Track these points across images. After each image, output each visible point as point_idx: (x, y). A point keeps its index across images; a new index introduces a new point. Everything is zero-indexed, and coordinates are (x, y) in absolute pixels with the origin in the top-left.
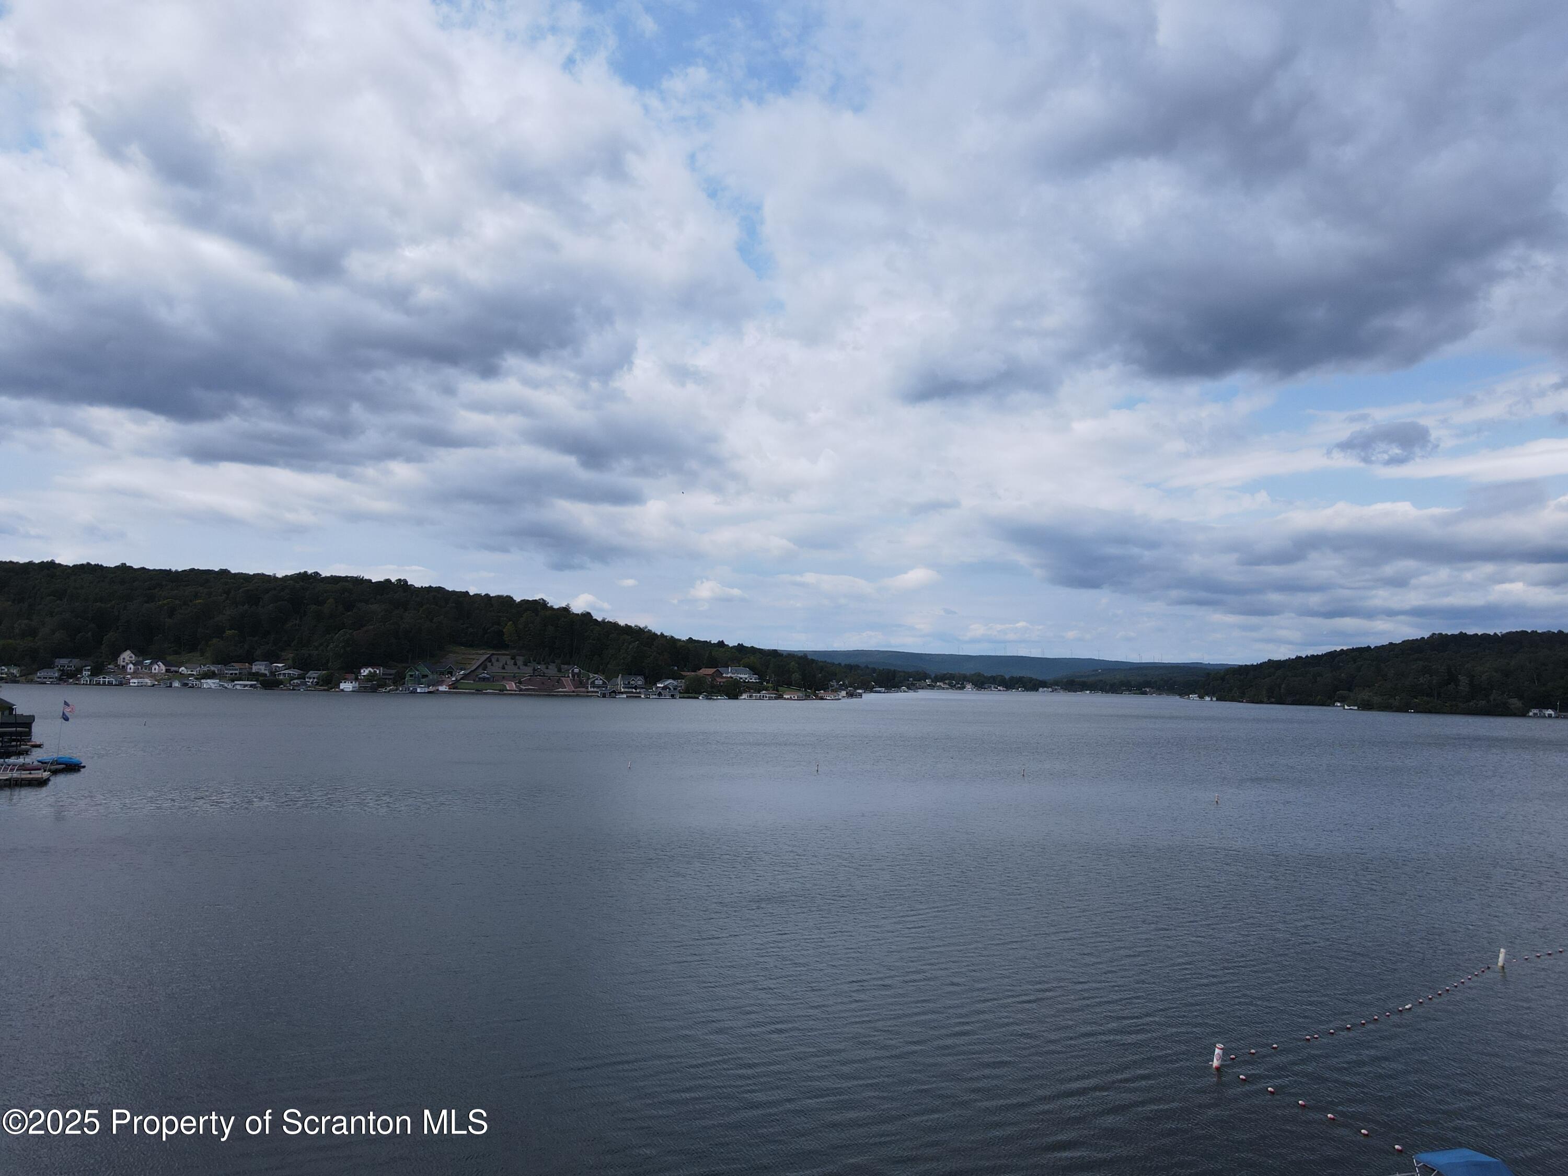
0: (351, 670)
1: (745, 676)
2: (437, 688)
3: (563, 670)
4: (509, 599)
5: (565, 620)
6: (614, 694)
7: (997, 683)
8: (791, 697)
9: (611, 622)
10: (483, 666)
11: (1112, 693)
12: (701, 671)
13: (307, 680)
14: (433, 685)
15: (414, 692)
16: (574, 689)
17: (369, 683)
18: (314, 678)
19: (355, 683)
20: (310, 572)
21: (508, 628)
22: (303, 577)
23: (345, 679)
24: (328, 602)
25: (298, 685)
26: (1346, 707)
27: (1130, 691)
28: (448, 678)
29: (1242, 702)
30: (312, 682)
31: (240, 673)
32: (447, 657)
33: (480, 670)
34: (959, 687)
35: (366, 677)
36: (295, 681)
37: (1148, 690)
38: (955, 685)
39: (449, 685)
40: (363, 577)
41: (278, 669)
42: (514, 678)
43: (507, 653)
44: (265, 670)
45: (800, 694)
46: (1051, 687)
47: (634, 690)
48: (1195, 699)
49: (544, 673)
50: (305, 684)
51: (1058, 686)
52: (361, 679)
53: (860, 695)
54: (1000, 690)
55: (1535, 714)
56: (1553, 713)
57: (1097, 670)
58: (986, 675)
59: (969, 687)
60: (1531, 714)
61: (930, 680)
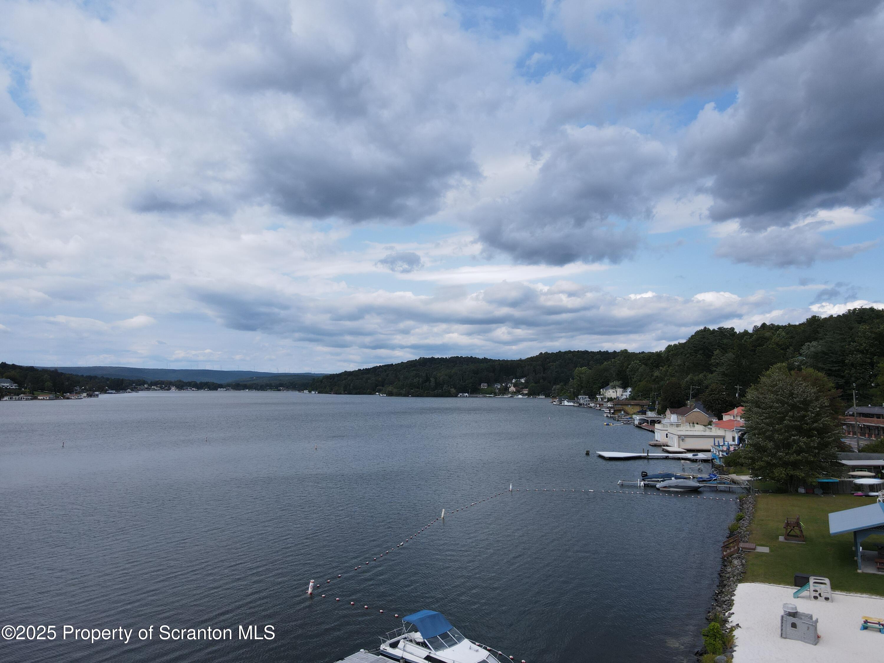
1: (7, 384)
8: (43, 398)
11: (261, 390)
26: (381, 395)
27: (271, 389)
29: (331, 394)
34: (167, 389)
37: (281, 388)
38: (164, 388)
45: (51, 396)
46: (225, 388)
48: (307, 393)
51: (229, 387)
53: (97, 395)
54: (193, 390)
55: (461, 396)
56: (468, 395)
57: (253, 378)
58: (184, 381)
59: (173, 388)
60: (459, 396)
61: (147, 385)
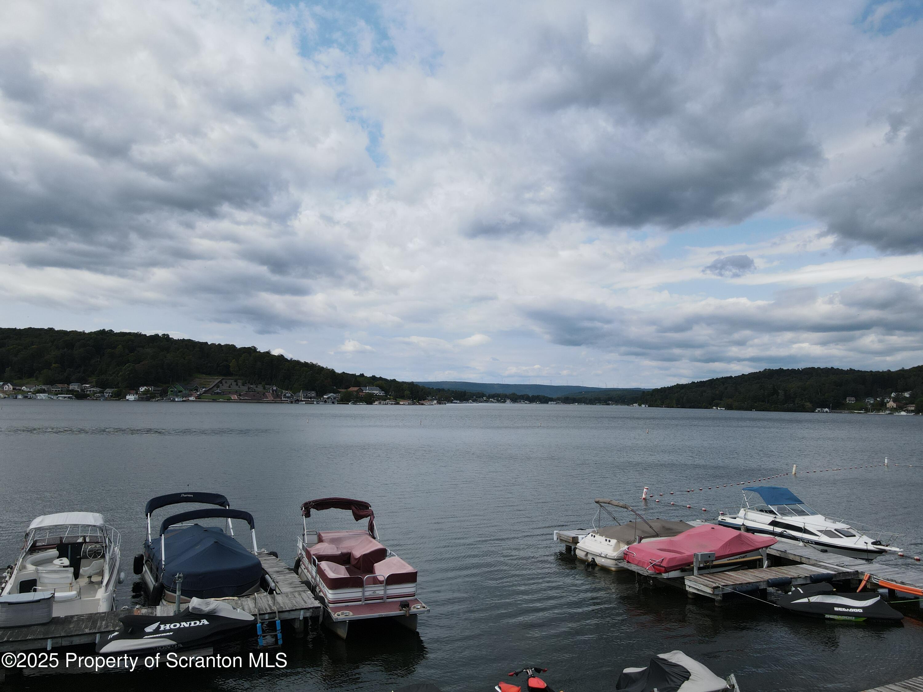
0: (133, 387)
1: (377, 392)
2: (188, 399)
3: (266, 389)
4: (233, 347)
5: (268, 358)
6: (297, 401)
7: (525, 399)
8: (404, 404)
9: (295, 360)
10: (217, 386)
11: (590, 404)
12: (350, 389)
13: (105, 394)
14: (186, 397)
15: (174, 401)
16: (273, 399)
17: (145, 396)
18: (109, 393)
19: (136, 395)
20: (107, 330)
21: (233, 364)
22: (102, 332)
23: (130, 393)
24: (118, 347)
25: (99, 397)
26: (719, 409)
27: (600, 403)
28: (195, 393)
29: (662, 407)
30: (108, 395)
31: (61, 390)
32: (194, 380)
33: (215, 388)
34: (503, 402)
35: (143, 392)
36: (98, 394)
37: (610, 403)
38: (500, 400)
39: (196, 397)
40: (141, 333)
41: (86, 388)
42: (236, 392)
43: (233, 378)
44: (78, 388)
45: (410, 402)
46: (555, 401)
47: (310, 400)
48: (636, 406)
49: (255, 390)
50: (104, 396)
51: (559, 400)
52: (140, 393)
53: (446, 404)
54: (526, 403)
55: (819, 411)
56: (828, 410)
57: (582, 392)
58: (518, 394)
59: (508, 401)
60: (817, 411)
61: (486, 398)
